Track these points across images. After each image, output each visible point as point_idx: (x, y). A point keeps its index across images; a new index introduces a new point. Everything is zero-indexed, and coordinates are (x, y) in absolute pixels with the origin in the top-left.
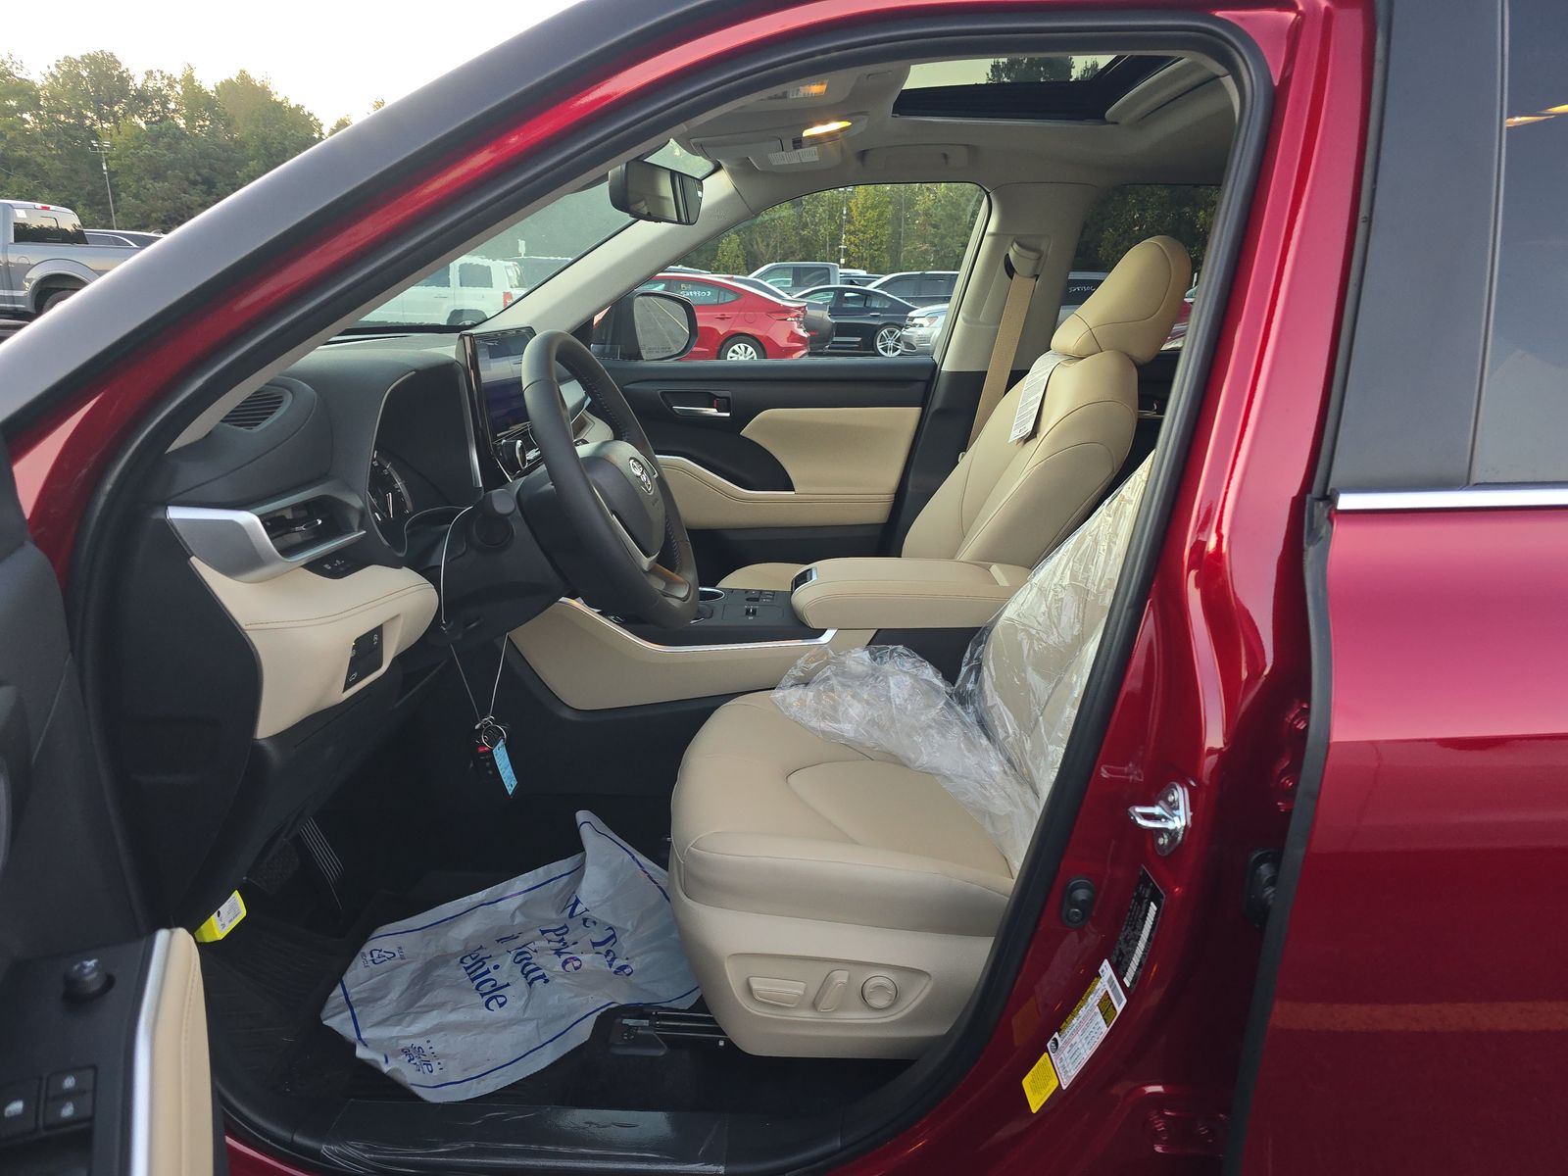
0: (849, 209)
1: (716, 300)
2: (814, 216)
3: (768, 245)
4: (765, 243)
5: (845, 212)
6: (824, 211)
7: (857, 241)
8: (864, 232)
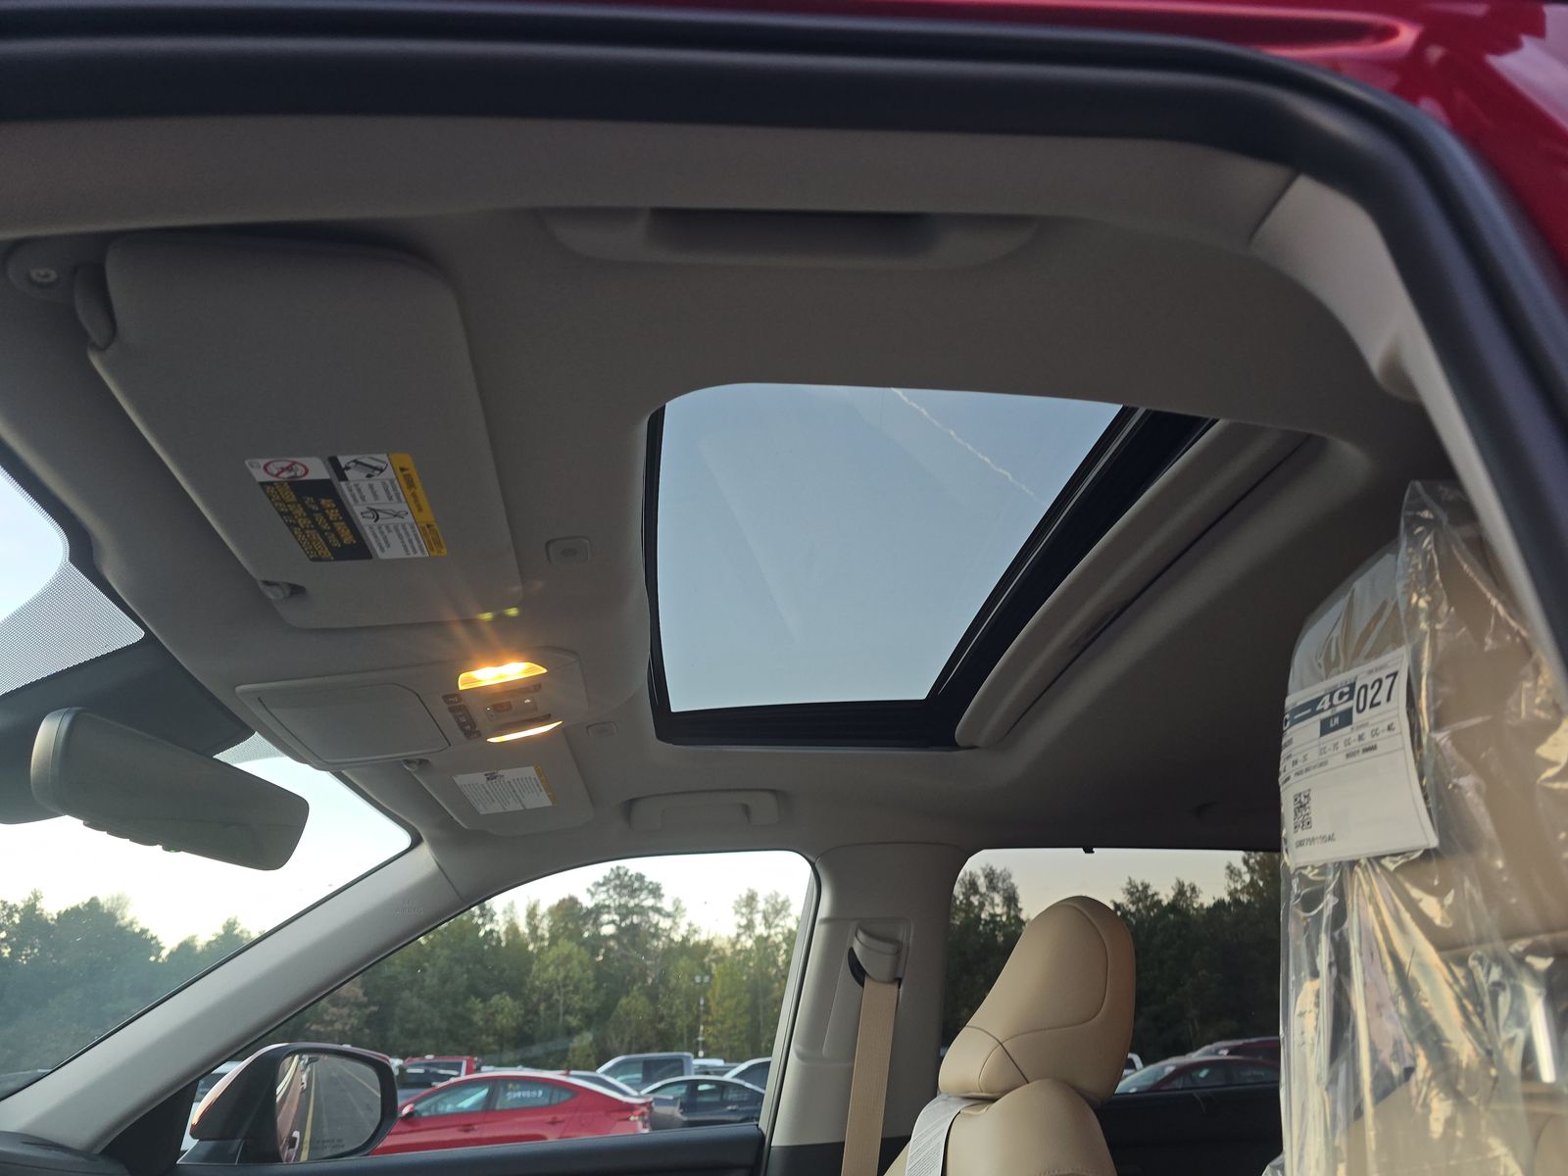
0: (707, 1000)
1: (545, 1102)
2: (671, 1008)
3: (622, 1041)
4: (619, 1039)
5: (702, 1002)
6: (681, 1003)
7: (715, 1032)
8: (722, 1023)
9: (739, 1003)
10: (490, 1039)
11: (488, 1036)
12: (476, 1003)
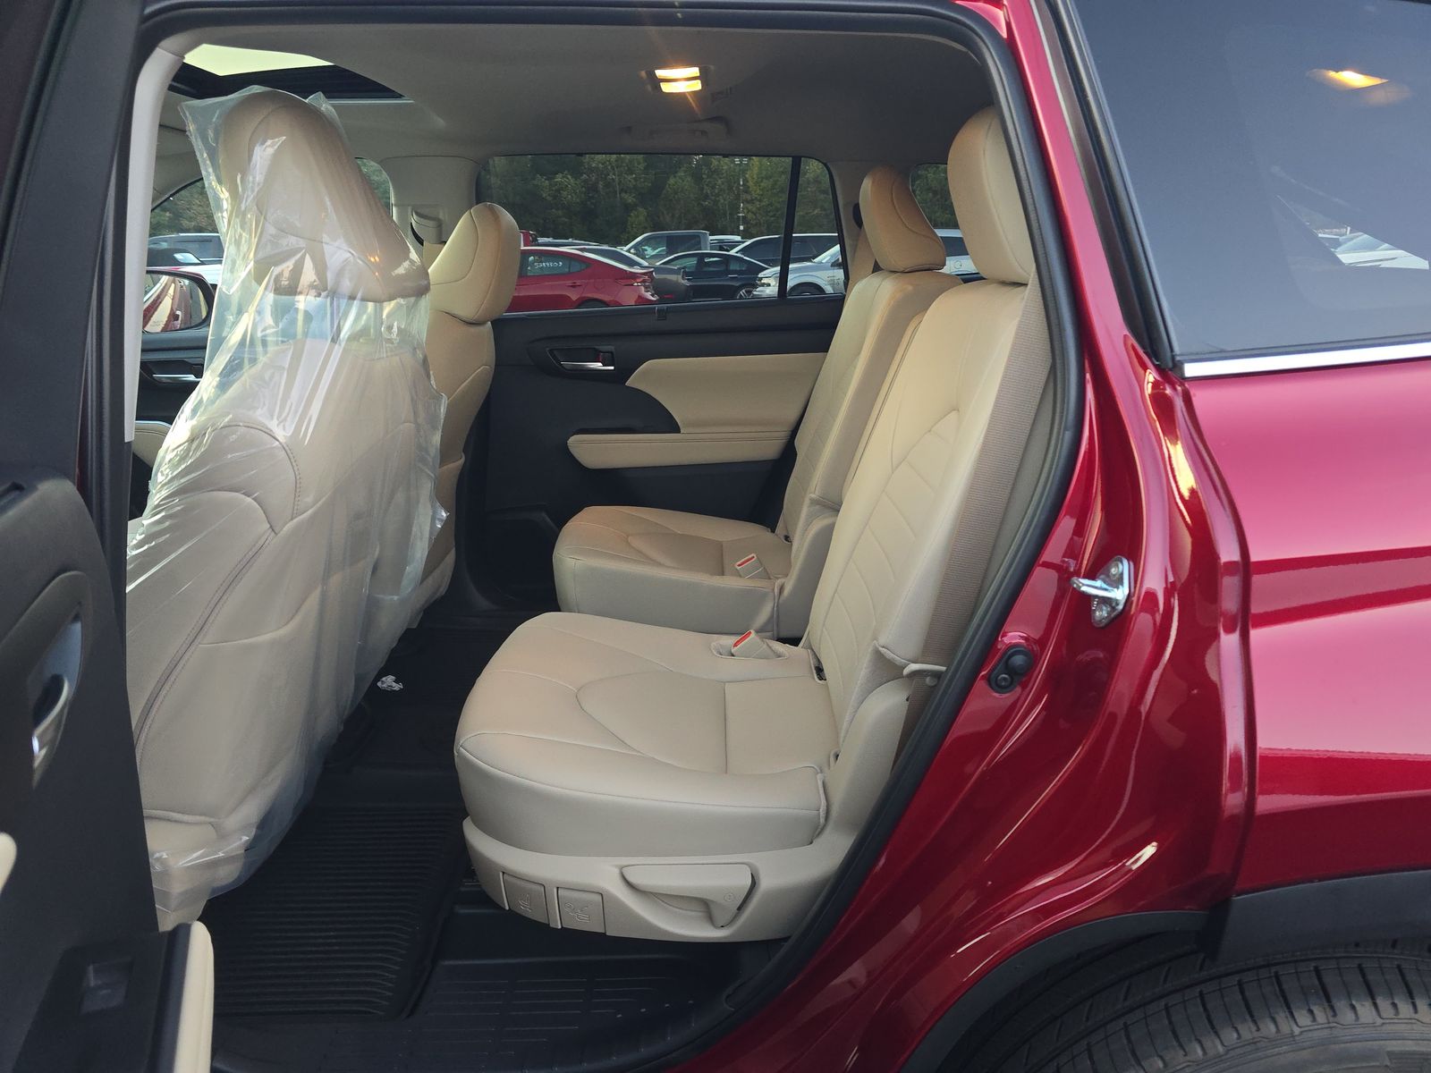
0: (746, 181)
1: (567, 270)
2: (713, 187)
3: (673, 216)
5: (741, 183)
6: (723, 183)
7: (754, 209)
8: (760, 201)
9: (775, 183)
10: (560, 212)
11: (558, 209)
12: (542, 182)
